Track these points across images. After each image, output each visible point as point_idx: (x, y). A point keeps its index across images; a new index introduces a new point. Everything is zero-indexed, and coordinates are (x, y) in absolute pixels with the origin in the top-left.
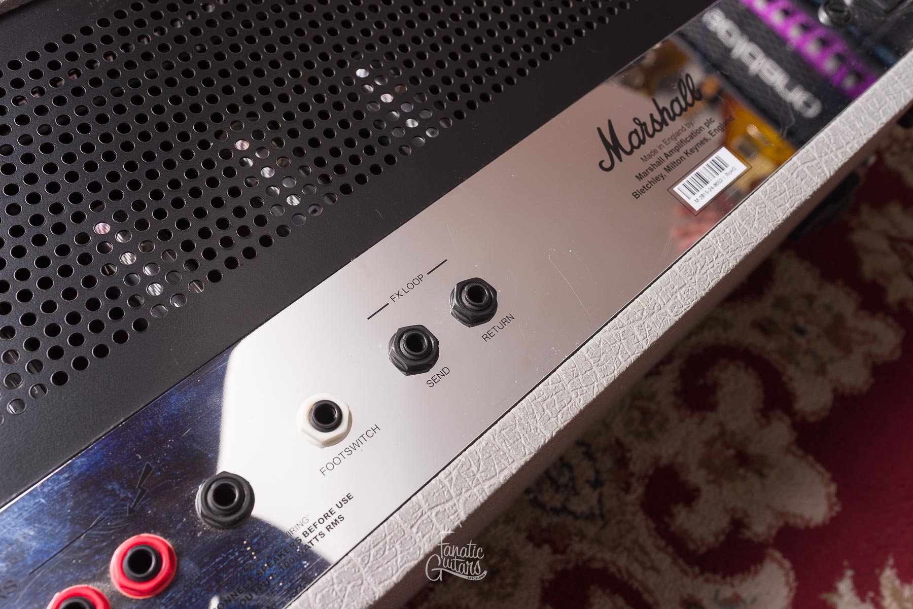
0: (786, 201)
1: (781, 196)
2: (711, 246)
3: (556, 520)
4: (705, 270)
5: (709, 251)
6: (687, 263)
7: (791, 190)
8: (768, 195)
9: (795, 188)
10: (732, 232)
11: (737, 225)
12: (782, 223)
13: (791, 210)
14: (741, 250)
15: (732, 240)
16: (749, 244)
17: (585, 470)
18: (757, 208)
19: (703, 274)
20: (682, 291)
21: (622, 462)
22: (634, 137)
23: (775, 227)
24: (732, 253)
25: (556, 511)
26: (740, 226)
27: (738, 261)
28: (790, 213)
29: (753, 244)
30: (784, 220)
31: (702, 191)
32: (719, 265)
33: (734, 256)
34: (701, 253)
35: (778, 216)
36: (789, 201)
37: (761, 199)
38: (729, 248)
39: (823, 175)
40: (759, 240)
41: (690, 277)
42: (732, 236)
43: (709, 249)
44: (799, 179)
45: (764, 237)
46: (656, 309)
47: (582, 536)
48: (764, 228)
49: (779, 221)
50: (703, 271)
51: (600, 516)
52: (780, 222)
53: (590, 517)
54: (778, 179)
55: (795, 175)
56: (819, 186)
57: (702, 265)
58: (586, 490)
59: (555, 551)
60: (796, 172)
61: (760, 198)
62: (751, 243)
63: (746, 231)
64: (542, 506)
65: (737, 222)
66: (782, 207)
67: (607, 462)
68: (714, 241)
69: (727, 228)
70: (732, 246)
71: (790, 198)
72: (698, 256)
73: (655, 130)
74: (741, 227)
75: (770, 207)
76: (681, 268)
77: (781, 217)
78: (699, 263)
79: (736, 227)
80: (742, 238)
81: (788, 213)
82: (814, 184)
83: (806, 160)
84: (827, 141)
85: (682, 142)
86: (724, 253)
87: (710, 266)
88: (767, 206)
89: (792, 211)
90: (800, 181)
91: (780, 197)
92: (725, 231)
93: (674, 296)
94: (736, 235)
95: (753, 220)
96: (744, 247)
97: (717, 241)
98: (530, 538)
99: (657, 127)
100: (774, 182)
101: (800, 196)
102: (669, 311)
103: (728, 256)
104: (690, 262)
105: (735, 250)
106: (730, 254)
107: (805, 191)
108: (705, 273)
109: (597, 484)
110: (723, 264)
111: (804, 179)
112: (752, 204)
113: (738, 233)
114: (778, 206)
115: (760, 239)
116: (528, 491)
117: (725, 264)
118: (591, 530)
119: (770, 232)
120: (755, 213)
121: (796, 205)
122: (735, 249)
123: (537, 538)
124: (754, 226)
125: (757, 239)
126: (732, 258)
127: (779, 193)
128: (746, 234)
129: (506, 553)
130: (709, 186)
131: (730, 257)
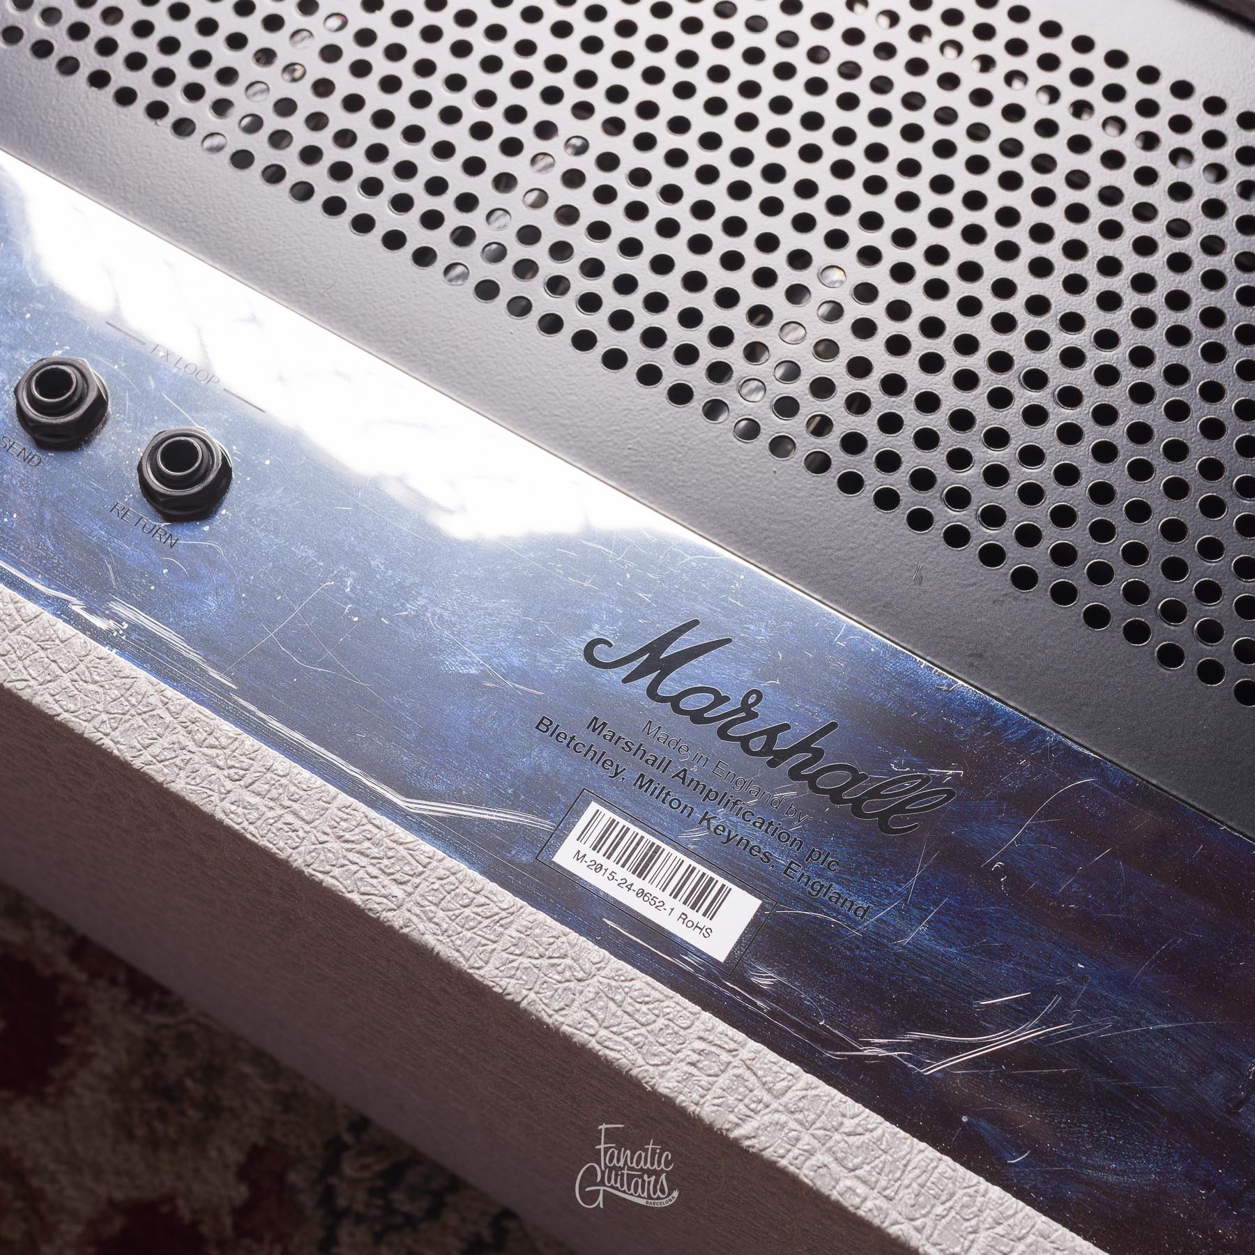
0: (614, 1029)
1: (626, 1017)
2: (425, 867)
4: (358, 861)
5: (409, 863)
6: (365, 821)
7: (651, 1038)
8: (614, 983)
9: (662, 1049)
10: (476, 910)
11: (502, 919)
12: (548, 1025)
13: (593, 1044)
14: (435, 934)
15: (457, 912)
16: (458, 951)
18: (568, 961)
19: (344, 857)
20: (290, 818)
22: (707, 699)
23: (531, 1009)
24: (422, 915)
25: (327, 1196)
26: (501, 926)
27: (406, 930)
28: (582, 1040)
29: (461, 959)
30: (557, 1030)
31: (609, 864)
32: (380, 887)
33: (415, 919)
34: (401, 848)
35: (563, 1012)
36: (615, 1038)
37: (599, 969)
38: (433, 908)
39: (732, 1117)
40: (478, 972)
41: (328, 830)
42: (467, 911)
43: (414, 862)
44: (695, 1057)
45: (491, 984)
46: (232, 771)
48: (513, 981)
49: (550, 1016)
50: (350, 856)
52: (549, 1021)
54: (673, 1005)
55: (699, 1045)
56: (692, 1108)
57: (368, 852)
59: (240, 1214)
60: (714, 1049)
61: (598, 966)
62: (463, 955)
63: (495, 942)
64: (330, 1164)
65: (512, 918)
66: (591, 1022)
68: (441, 872)
69: (486, 897)
70: (441, 914)
71: (626, 1038)
72: (388, 841)
73: (744, 741)
74: (501, 929)
75: (581, 992)
76: (347, 811)
77: (561, 1019)
78: (371, 846)
79: (497, 918)
80: (469, 934)
81: (581, 1036)
82: (695, 1096)
83: (760, 1073)
84: (849, 1125)
85: (735, 803)
86: (416, 897)
87: (371, 869)
88: (582, 984)
89: (590, 1046)
90: (689, 1060)
91: (619, 1013)
92: (477, 893)
93: (272, 804)
94: (474, 919)
95: (530, 953)
96: (448, 940)
97: (442, 879)
99: (757, 744)
100: (661, 997)
101: (640, 1061)
102: (232, 797)
103: (409, 906)
104: (369, 827)
105: (430, 920)
106: (417, 910)
107: (661, 1076)
108: (349, 860)
110: (385, 897)
111: (699, 1069)
112: (577, 948)
113: (480, 923)
114: (591, 1009)
115: (480, 975)
117: (385, 901)
119: (509, 997)
120: (550, 958)
121: (612, 1055)
122: (436, 920)
124: (512, 957)
125: (478, 968)
126: (408, 914)
127: (630, 1009)
128: (484, 942)
130: (633, 878)
131: (409, 911)
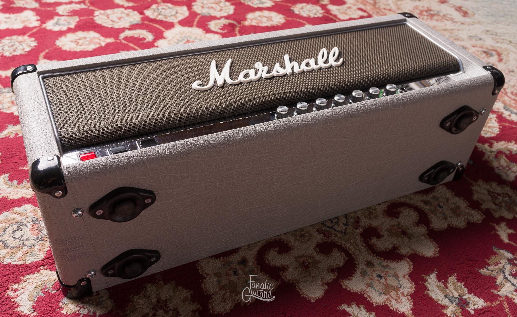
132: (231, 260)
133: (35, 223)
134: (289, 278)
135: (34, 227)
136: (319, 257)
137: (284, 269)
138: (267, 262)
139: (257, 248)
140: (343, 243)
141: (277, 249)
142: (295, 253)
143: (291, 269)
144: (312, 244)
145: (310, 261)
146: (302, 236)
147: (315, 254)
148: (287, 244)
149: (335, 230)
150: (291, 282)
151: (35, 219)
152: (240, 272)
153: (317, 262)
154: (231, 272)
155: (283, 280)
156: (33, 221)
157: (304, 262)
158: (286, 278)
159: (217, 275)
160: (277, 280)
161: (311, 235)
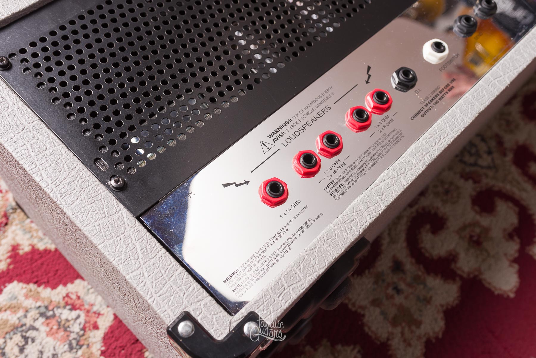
3: (473, 169)
17: (483, 147)
21: (500, 143)
25: (472, 165)
47: (487, 176)
51: (493, 167)
53: (489, 168)
58: (485, 156)
59: (475, 182)
64: (465, 163)
67: (493, 144)
98: (462, 176)
109: (490, 153)
116: (457, 156)
118: (491, 173)
123: (466, 176)
129: (451, 183)
132: (380, 269)
133: (47, 318)
134: (466, 269)
135: (51, 325)
136: (485, 221)
137: (452, 258)
138: (427, 255)
139: (403, 236)
140: (500, 184)
141: (428, 227)
142: (453, 224)
143: (462, 256)
144: (466, 202)
145: (478, 230)
146: (447, 192)
147: (478, 217)
148: (436, 214)
149: (482, 167)
150: (472, 276)
151: (43, 310)
152: (402, 286)
153: (486, 230)
154: (390, 291)
155: (461, 277)
156: (42, 315)
157: (471, 237)
158: (463, 272)
159: (376, 303)
160: (454, 280)
161: (458, 188)
